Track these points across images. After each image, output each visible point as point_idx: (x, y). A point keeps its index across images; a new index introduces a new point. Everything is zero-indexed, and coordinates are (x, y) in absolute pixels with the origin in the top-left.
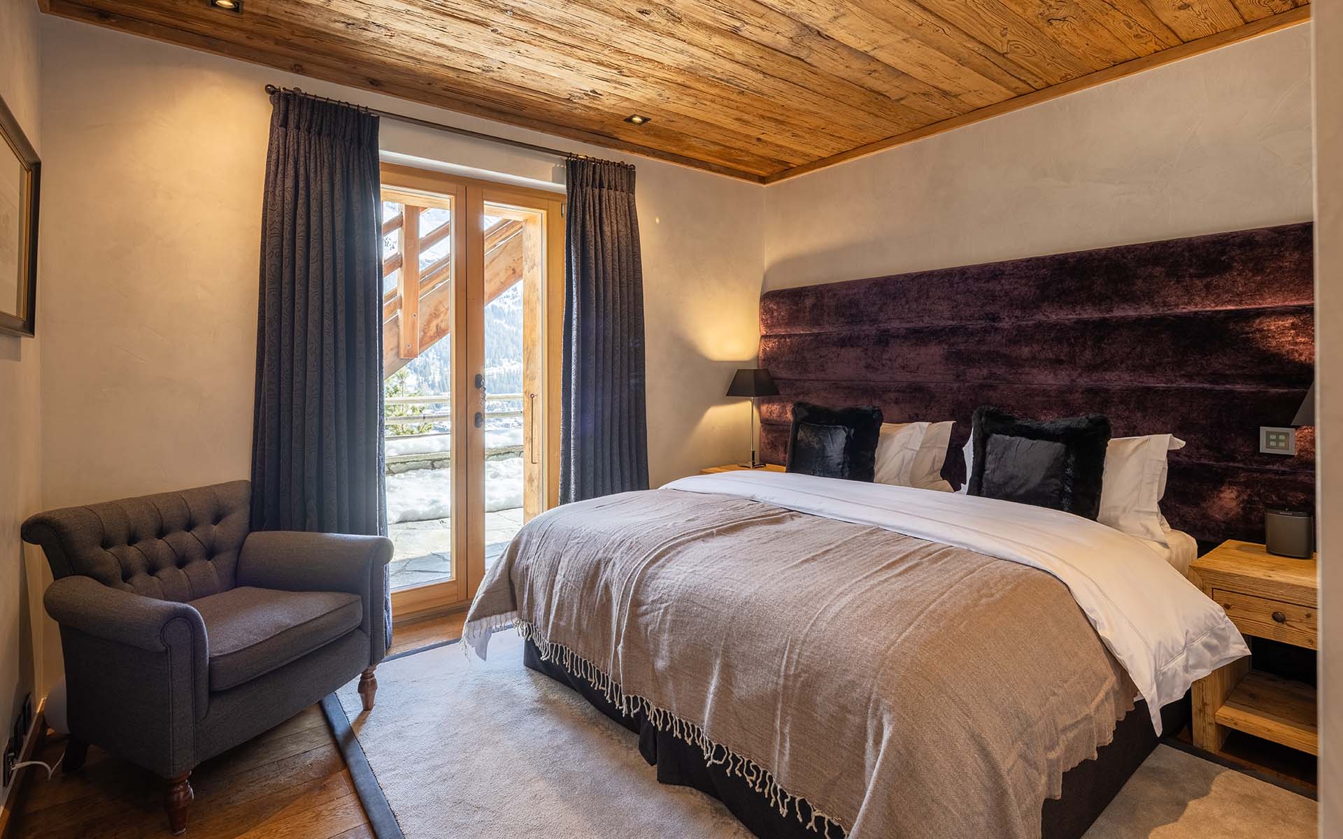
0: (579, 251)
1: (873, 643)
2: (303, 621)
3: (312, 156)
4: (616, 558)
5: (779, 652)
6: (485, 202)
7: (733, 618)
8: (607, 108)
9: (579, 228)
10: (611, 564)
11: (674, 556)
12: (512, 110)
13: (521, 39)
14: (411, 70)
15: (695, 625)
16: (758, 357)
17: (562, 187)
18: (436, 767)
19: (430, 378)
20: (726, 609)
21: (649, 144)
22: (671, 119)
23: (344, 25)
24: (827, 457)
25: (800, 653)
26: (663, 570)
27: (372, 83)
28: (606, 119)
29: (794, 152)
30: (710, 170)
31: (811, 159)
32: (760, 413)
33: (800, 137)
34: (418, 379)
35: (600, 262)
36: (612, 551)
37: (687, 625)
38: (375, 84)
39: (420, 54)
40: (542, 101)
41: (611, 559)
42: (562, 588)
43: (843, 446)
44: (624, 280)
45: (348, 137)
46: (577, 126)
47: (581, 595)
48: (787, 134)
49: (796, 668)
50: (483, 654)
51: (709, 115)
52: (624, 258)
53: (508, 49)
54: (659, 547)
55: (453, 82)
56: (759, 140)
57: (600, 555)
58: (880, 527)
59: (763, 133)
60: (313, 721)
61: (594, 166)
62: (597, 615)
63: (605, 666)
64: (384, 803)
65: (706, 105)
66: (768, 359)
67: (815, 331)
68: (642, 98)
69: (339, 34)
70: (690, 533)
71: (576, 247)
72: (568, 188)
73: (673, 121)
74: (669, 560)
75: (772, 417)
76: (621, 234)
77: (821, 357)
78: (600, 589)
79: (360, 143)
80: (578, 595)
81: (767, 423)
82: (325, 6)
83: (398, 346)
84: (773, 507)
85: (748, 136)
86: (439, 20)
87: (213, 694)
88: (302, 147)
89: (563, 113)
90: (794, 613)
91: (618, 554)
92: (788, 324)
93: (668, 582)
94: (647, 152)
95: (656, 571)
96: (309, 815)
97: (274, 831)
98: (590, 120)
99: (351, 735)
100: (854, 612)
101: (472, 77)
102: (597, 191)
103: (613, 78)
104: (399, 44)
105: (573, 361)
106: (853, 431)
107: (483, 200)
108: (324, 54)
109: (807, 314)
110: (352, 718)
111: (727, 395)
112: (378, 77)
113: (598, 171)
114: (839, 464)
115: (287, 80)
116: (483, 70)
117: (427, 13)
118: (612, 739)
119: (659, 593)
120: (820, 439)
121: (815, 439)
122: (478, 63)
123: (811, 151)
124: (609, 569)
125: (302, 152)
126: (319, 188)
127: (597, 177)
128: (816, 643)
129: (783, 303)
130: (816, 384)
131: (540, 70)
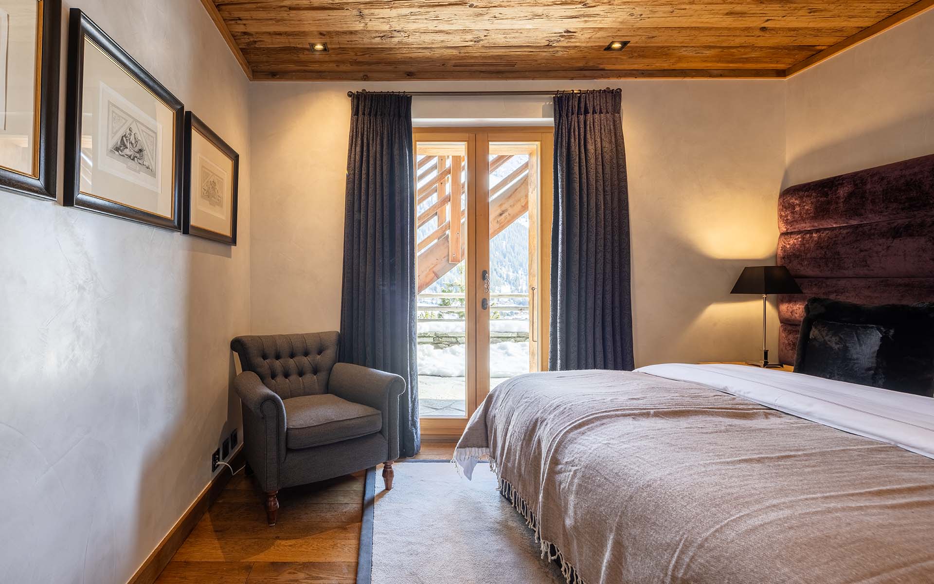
0: (564, 169)
1: (796, 578)
2: (341, 419)
3: (371, 130)
4: (549, 419)
5: (671, 547)
6: (490, 143)
7: (631, 497)
8: (584, 42)
9: (564, 150)
10: (545, 423)
11: (597, 426)
12: (507, 68)
13: (493, 5)
14: (428, 58)
15: (596, 494)
16: (776, 255)
17: (550, 120)
18: (410, 543)
19: (520, 288)
20: (626, 487)
21: (636, 67)
22: (651, 35)
23: (379, 38)
24: (851, 359)
25: (693, 557)
26: (582, 437)
27: (408, 75)
28: (587, 54)
29: (818, 32)
30: (711, 76)
31: (845, 34)
32: (779, 312)
33: (821, 11)
34: (511, 289)
35: (584, 176)
36: (548, 413)
37: (590, 491)
38: (410, 75)
39: (430, 44)
40: (527, 53)
41: (546, 420)
42: (511, 435)
43: (877, 348)
44: (608, 188)
45: (392, 113)
46: (563, 67)
47: (522, 445)
48: (801, 13)
49: (685, 574)
50: (469, 476)
51: (694, 19)
52: (608, 170)
53: (486, 17)
54: (588, 416)
55: (458, 58)
56: (763, 29)
57: (538, 415)
58: (899, 445)
59: (768, 20)
60: (357, 486)
61: (580, 97)
62: (531, 464)
63: (536, 510)
64: (370, 554)
65: (685, 9)
66: (789, 256)
67: (854, 222)
68: (614, 24)
69: (379, 46)
70: (624, 409)
71: (562, 166)
72: (555, 120)
73: (653, 37)
74: (589, 430)
75: (793, 317)
76: (605, 150)
77: (861, 251)
78: (535, 443)
79: (400, 117)
80: (520, 443)
81: (787, 323)
82: (366, 29)
83: (448, 255)
84: (746, 402)
85: (747, 29)
86: (433, 12)
87: (289, 450)
88: (366, 126)
89: (547, 59)
90: (698, 511)
91: (552, 416)
92: (815, 218)
93: (582, 448)
94: (634, 74)
95: (576, 436)
96: (331, 542)
97: (311, 544)
98: (572, 59)
99: (372, 502)
100: (781, 532)
101: (469, 50)
102: (582, 117)
103: (582, 13)
104: (415, 40)
105: (559, 259)
106: (892, 332)
107: (488, 141)
108: (378, 63)
109: (841, 205)
110: (378, 491)
111: (731, 293)
112: (412, 69)
113: (582, 100)
114: (869, 369)
115: (358, 86)
116: (475, 42)
117: (422, 10)
118: (547, 576)
119: (573, 456)
120: (841, 338)
121: (833, 338)
122: (469, 37)
123: (844, 24)
124: (542, 428)
125: (365, 129)
126: (374, 149)
127: (583, 105)
128: (715, 553)
129: (807, 196)
130: (855, 281)
131: (516, 27)
